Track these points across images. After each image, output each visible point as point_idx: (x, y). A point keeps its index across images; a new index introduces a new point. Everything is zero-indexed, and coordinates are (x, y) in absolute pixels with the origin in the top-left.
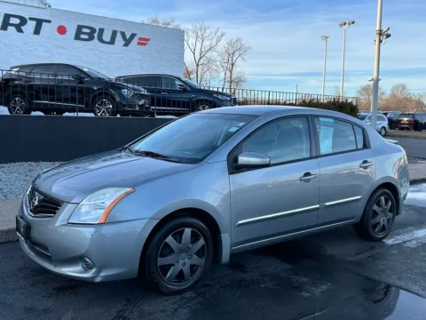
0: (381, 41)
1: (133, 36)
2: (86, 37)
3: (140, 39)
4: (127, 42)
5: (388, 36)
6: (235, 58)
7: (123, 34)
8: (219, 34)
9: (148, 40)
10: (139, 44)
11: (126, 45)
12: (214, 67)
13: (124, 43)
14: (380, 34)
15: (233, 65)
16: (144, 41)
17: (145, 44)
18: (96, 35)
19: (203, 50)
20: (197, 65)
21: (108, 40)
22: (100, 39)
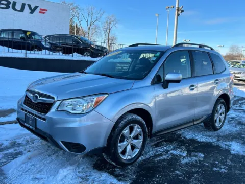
0: (178, 15)
1: (36, 7)
2: (4, 6)
3: (41, 9)
4: (32, 11)
5: (182, 11)
6: (111, 26)
7: (29, 6)
8: (102, 12)
9: (46, 10)
10: (40, 12)
11: (31, 13)
12: (98, 31)
13: (30, 11)
14: (178, 10)
15: (110, 30)
16: (43, 11)
17: (44, 13)
18: (11, 5)
19: (92, 21)
20: (89, 29)
21: (19, 9)
22: (14, 8)
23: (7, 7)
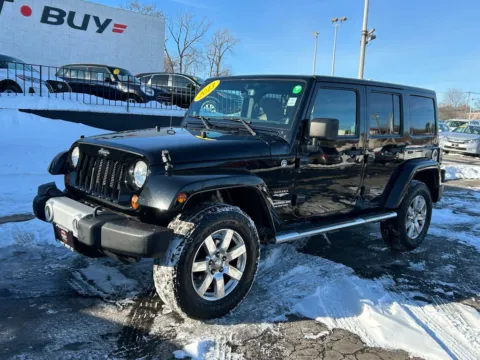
0: (366, 43)
1: (108, 22)
2: (55, 20)
3: (116, 25)
4: (101, 28)
5: (373, 38)
6: (222, 51)
7: (97, 19)
8: (206, 23)
9: (125, 27)
10: (114, 30)
11: (100, 31)
12: (200, 59)
13: (97, 28)
14: (366, 35)
15: (220, 58)
16: (119, 29)
17: (121, 32)
18: (65, 18)
19: (188, 40)
20: (181, 56)
21: (80, 25)
22: (71, 23)
23: (60, 21)
